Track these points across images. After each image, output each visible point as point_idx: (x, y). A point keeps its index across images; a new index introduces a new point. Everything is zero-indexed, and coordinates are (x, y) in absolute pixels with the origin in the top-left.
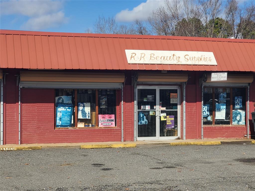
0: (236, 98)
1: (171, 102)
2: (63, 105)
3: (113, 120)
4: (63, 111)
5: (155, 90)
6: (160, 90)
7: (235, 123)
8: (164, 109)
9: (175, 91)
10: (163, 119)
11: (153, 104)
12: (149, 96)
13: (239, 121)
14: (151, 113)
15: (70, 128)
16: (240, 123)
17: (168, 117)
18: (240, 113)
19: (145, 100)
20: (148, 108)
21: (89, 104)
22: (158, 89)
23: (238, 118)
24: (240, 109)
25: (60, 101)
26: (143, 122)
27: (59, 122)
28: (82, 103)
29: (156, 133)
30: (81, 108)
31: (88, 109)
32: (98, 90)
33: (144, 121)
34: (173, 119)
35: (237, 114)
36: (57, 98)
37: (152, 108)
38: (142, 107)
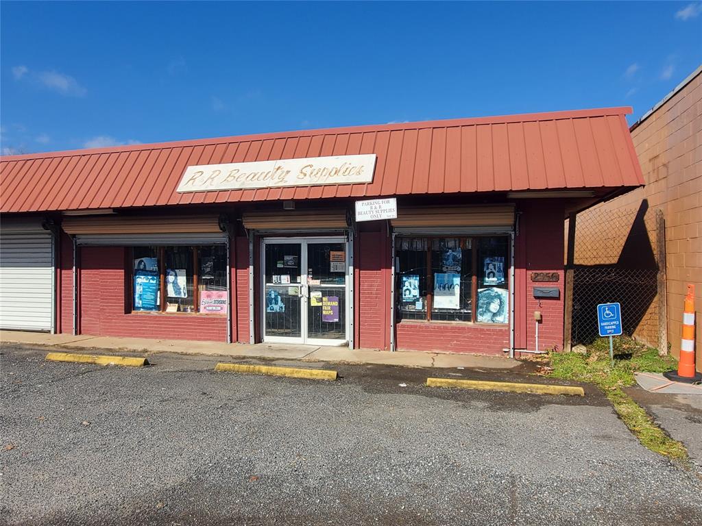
0: (487, 261)
1: (332, 271)
2: (145, 272)
3: (224, 302)
4: (144, 284)
5: (300, 245)
6: (309, 245)
7: (484, 319)
8: (317, 282)
9: (340, 247)
10: (314, 303)
11: (294, 274)
12: (287, 258)
13: (494, 315)
14: (291, 292)
15: (154, 313)
16: (499, 319)
17: (325, 299)
18: (499, 297)
19: (280, 266)
20: (285, 279)
21: (184, 271)
22: (304, 243)
23: (494, 307)
24: (499, 286)
25: (142, 267)
26: (276, 308)
27: (138, 303)
28: (173, 270)
29: (300, 331)
30: (171, 278)
31: (182, 281)
32: (198, 247)
33: (278, 307)
34: (336, 304)
35: (491, 299)
36: (137, 262)
37: (293, 280)
38: (274, 278)
